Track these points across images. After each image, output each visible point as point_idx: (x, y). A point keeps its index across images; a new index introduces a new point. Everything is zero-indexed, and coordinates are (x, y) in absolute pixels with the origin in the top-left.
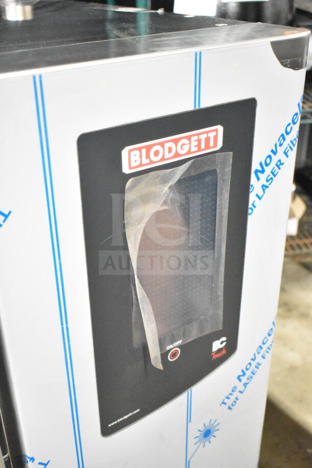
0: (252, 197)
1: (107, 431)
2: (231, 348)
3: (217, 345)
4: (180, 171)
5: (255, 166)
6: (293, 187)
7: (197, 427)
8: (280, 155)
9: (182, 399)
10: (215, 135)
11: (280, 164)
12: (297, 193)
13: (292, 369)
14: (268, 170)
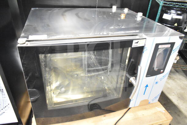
0: (172, 53)
1: (146, 77)
2: (163, 72)
3: (162, 71)
4: (164, 49)
5: (173, 50)
6: (178, 54)
7: (156, 81)
8: (177, 49)
9: (155, 76)
10: (169, 46)
11: (176, 50)
12: (178, 55)
13: (168, 88)
14: (175, 51)
